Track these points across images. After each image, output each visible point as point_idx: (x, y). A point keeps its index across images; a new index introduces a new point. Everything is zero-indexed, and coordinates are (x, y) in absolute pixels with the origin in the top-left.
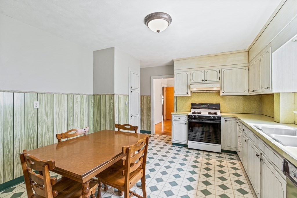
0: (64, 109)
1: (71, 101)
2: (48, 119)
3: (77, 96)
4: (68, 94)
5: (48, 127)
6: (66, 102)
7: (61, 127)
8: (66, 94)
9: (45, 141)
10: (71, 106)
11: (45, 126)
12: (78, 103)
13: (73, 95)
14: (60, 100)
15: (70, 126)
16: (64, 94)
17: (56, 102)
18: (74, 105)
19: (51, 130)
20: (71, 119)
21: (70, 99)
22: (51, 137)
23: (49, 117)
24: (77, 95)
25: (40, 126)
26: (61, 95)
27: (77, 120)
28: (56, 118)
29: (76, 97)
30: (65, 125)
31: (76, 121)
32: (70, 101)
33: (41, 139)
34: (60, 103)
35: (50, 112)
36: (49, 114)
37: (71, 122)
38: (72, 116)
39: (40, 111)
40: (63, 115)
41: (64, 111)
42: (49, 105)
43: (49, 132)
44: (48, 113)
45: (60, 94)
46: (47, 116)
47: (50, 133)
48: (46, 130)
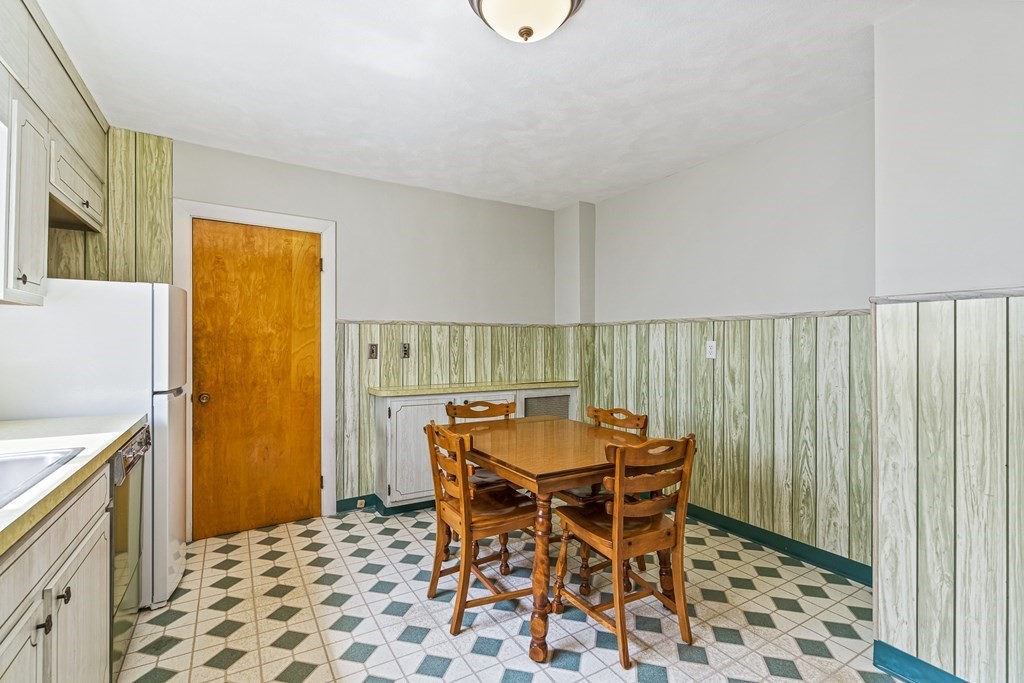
0: (779, 368)
1: (806, 340)
2: (734, 389)
3: (832, 323)
4: (794, 317)
5: (734, 411)
6: (787, 344)
7: (769, 425)
8: (787, 317)
9: (727, 447)
10: (806, 360)
11: (729, 408)
12: (837, 350)
13: (814, 318)
14: (767, 338)
15: (803, 431)
16: (780, 317)
17: (756, 345)
18: (820, 355)
19: (741, 422)
20: (807, 407)
21: (802, 334)
22: (742, 443)
23: (737, 386)
24: (835, 318)
25: (718, 403)
26: (770, 321)
27: (835, 419)
28: (756, 393)
29: (828, 323)
30: (783, 421)
31: (831, 420)
32: (802, 341)
33: (719, 438)
34: (768, 346)
35: (741, 371)
36: (736, 377)
37: (807, 417)
38: (811, 396)
39: (718, 365)
40: (777, 386)
41: (781, 376)
42: (738, 350)
43: (737, 427)
44: (734, 373)
45: (768, 319)
46: (733, 382)
47: (739, 430)
48: (730, 420)
